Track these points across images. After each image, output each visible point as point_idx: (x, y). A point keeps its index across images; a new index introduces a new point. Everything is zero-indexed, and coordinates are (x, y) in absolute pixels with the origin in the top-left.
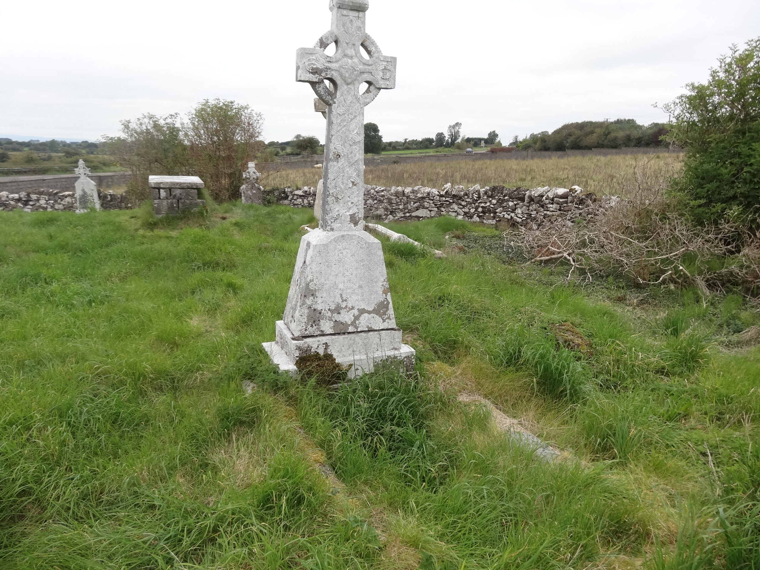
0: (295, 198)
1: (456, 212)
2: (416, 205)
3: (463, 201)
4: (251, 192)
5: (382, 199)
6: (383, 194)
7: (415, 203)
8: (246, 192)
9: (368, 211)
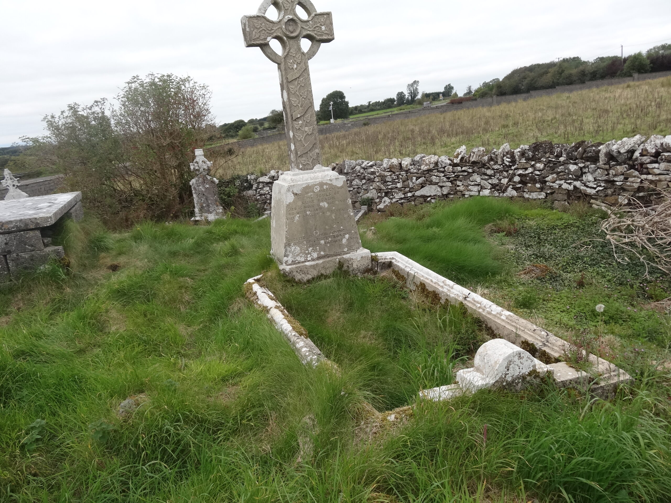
0: (260, 187)
1: (478, 185)
2: (420, 180)
3: (488, 168)
4: (204, 186)
5: (372, 177)
6: (372, 170)
7: (418, 178)
8: (197, 188)
9: (355, 194)
